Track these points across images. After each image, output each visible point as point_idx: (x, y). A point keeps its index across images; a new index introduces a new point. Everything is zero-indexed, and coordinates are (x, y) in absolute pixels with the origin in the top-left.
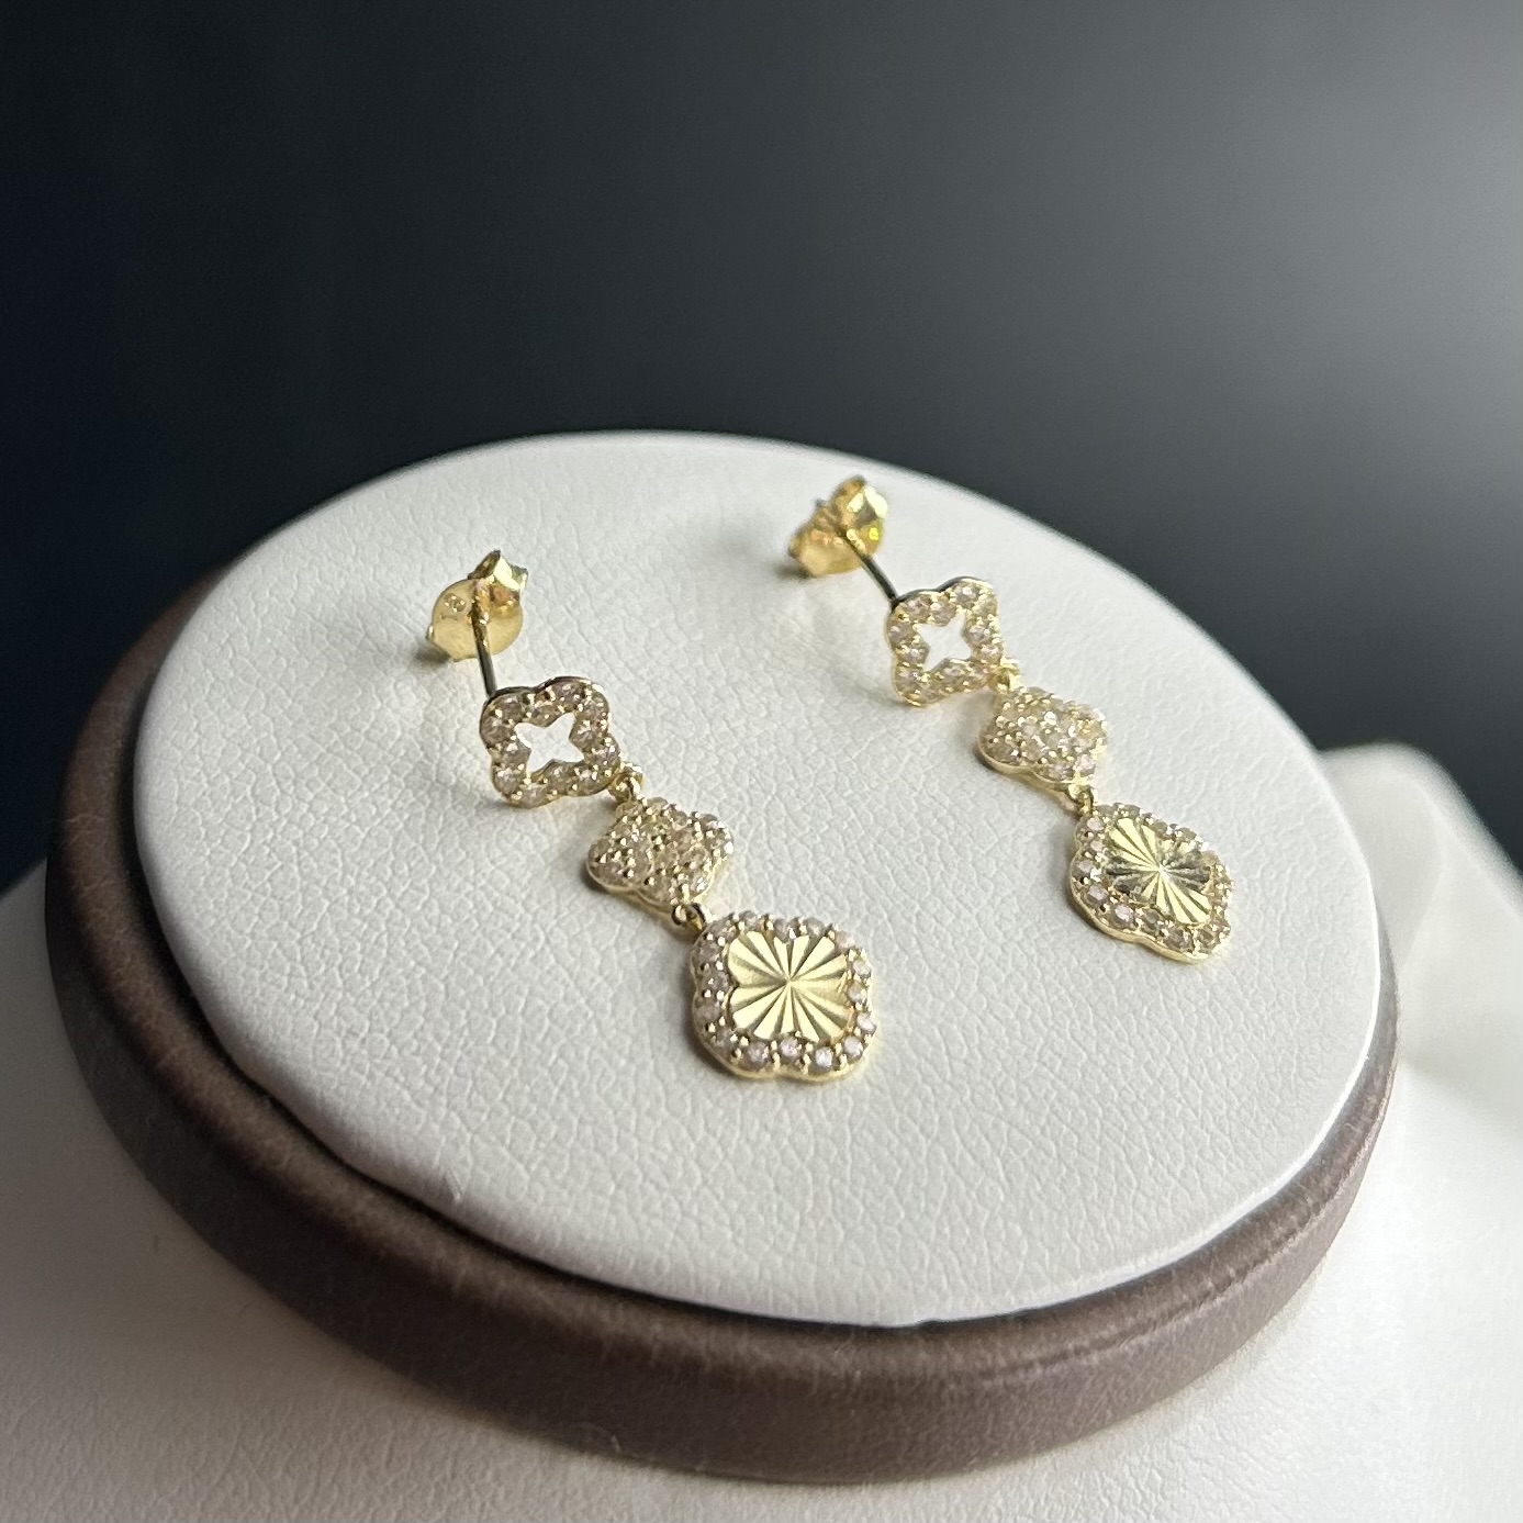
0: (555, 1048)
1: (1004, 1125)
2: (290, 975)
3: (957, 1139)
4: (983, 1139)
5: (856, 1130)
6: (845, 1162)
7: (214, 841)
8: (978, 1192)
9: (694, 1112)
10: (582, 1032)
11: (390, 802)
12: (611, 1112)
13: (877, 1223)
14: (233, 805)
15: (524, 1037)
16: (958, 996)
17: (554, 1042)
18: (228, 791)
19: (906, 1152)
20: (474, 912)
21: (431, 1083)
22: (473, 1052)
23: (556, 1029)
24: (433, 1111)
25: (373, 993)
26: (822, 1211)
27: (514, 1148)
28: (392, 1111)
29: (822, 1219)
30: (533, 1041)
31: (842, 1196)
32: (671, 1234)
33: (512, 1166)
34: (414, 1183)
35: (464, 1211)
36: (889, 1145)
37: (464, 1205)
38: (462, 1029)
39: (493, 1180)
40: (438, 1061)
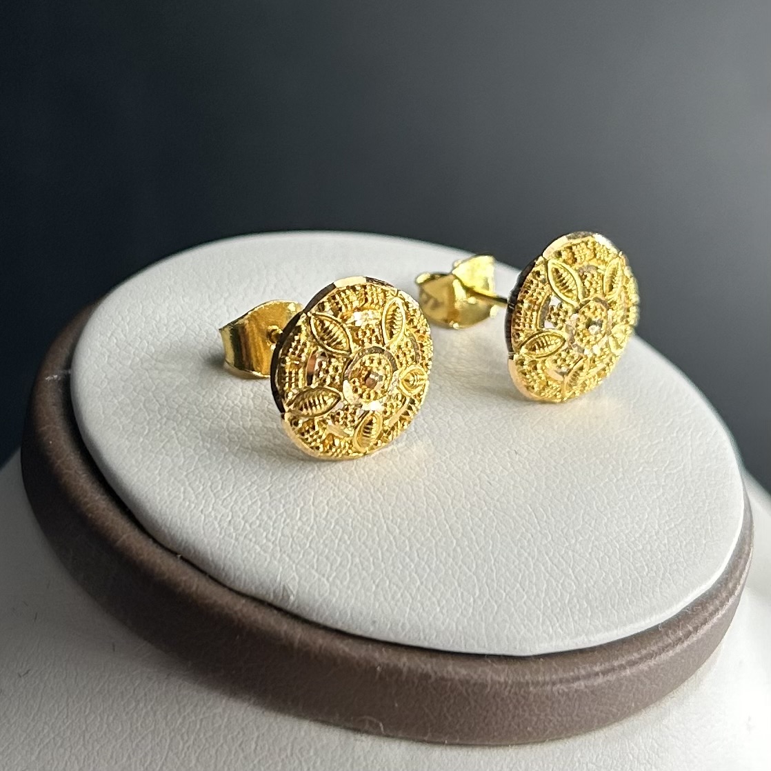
0: (333, 521)
1: (571, 553)
7: (129, 431)
8: (562, 584)
10: (346, 512)
14: (135, 413)
18: (131, 406)
21: (270, 541)
22: (290, 524)
23: (331, 511)
24: (273, 555)
25: (231, 499)
26: (484, 596)
27: (319, 570)
28: (251, 556)
29: (485, 600)
30: (320, 517)
31: (493, 588)
32: (408, 610)
33: (319, 579)
34: (267, 593)
35: (296, 605)
36: (514, 563)
37: (297, 601)
38: (283, 513)
39: (310, 587)
40: (271, 530)
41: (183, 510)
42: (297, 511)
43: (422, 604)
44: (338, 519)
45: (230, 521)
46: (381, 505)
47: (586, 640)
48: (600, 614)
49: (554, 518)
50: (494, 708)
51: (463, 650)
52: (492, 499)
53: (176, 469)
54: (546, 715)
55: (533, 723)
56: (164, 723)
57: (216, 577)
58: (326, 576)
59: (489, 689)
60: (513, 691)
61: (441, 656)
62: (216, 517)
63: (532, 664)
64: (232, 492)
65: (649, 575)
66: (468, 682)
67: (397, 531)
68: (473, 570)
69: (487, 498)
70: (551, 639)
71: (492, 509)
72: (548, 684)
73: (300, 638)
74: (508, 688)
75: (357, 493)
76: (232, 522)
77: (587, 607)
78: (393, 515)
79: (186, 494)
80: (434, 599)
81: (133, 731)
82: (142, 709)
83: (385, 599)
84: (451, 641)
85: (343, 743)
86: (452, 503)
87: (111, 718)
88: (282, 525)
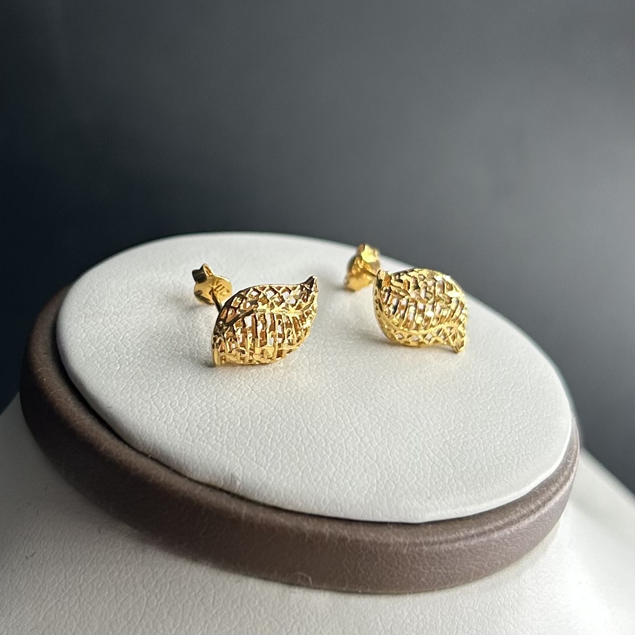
0: (266, 426)
1: (447, 447)
2: (150, 409)
3: (430, 451)
4: (440, 451)
5: (390, 449)
6: (389, 460)
7: (105, 367)
8: (442, 470)
9: (326, 445)
10: (275, 420)
11: (173, 349)
12: (294, 447)
13: (406, 481)
14: (108, 355)
15: (253, 423)
16: (417, 402)
17: (265, 423)
18: (105, 350)
19: (412, 456)
20: (220, 382)
21: (218, 441)
22: (233, 429)
23: (264, 419)
24: (221, 451)
25: (187, 412)
26: (384, 478)
27: (258, 461)
28: (205, 452)
29: (385, 481)
30: (256, 423)
31: (391, 472)
32: (327, 488)
33: (258, 469)
34: (218, 480)
35: (241, 488)
36: (405, 454)
37: (241, 486)
38: (227, 421)
39: (252, 474)
40: (219, 434)
41: (150, 422)
42: (238, 419)
43: (338, 485)
44: (269, 424)
45: (187, 429)
46: (301, 414)
47: (463, 510)
48: (473, 491)
49: (433, 422)
50: (396, 564)
51: (371, 519)
52: (385, 408)
53: (144, 393)
54: (435, 569)
55: (426, 575)
56: (141, 586)
57: (178, 470)
58: (264, 465)
59: (391, 548)
60: (410, 549)
61: (354, 524)
62: (176, 427)
63: (423, 528)
64: (188, 408)
65: (507, 463)
66: (375, 543)
67: (315, 433)
68: (375, 459)
69: (381, 408)
70: (437, 509)
71: (386, 415)
72: (436, 543)
73: (246, 514)
74: (407, 547)
75: (283, 406)
76: (189, 428)
77: (463, 485)
78: (311, 421)
79: (152, 410)
80: (347, 481)
81: (117, 594)
82: (124, 577)
83: (310, 482)
84: (362, 512)
85: (281, 594)
86: (355, 411)
87: (100, 586)
88: (227, 430)
